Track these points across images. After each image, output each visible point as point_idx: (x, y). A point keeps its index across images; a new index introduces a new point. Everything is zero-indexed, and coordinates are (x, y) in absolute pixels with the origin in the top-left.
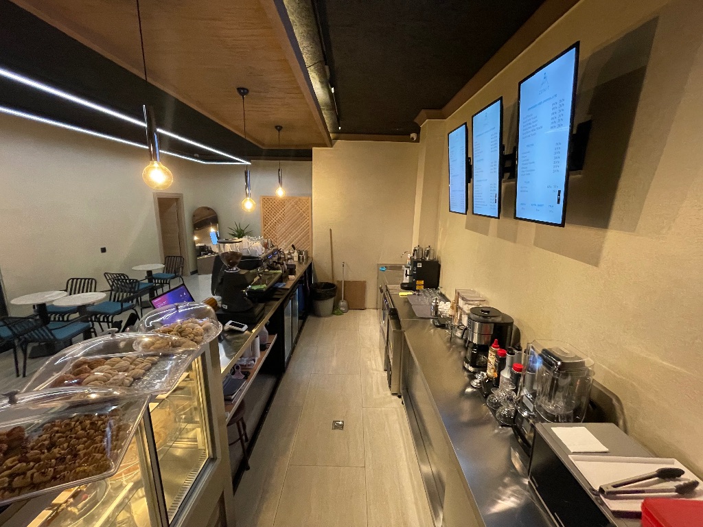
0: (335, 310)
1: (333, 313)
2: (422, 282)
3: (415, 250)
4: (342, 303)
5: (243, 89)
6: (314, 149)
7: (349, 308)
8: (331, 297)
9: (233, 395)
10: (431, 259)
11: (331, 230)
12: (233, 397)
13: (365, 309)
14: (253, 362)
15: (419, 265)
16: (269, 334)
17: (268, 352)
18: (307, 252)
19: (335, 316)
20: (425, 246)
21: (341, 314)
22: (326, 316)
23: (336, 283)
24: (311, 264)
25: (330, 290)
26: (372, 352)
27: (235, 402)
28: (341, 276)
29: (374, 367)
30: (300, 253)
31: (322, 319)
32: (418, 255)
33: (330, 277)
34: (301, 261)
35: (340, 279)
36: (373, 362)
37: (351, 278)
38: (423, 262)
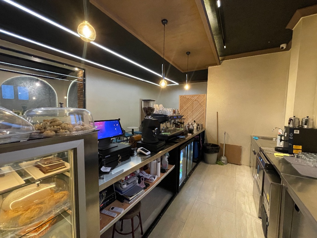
0: (218, 161)
1: (216, 163)
2: (300, 147)
3: (290, 120)
4: (223, 158)
5: (164, 20)
6: (210, 68)
7: (228, 162)
8: (216, 152)
9: (131, 197)
10: (310, 127)
11: (217, 112)
12: (130, 199)
13: (241, 165)
14: (153, 178)
15: (297, 132)
16: (169, 164)
17: (166, 174)
18: (202, 125)
19: (217, 165)
20: (302, 116)
21: (222, 165)
22: (211, 164)
23: (220, 145)
24: (204, 131)
25: (216, 148)
26: (246, 197)
27: (131, 203)
28: (223, 141)
29: (249, 211)
30: (198, 125)
31: (209, 165)
32: (294, 124)
33: (216, 140)
34: (198, 129)
35: (222, 143)
36: (248, 207)
37: (230, 143)
38: (301, 129)
